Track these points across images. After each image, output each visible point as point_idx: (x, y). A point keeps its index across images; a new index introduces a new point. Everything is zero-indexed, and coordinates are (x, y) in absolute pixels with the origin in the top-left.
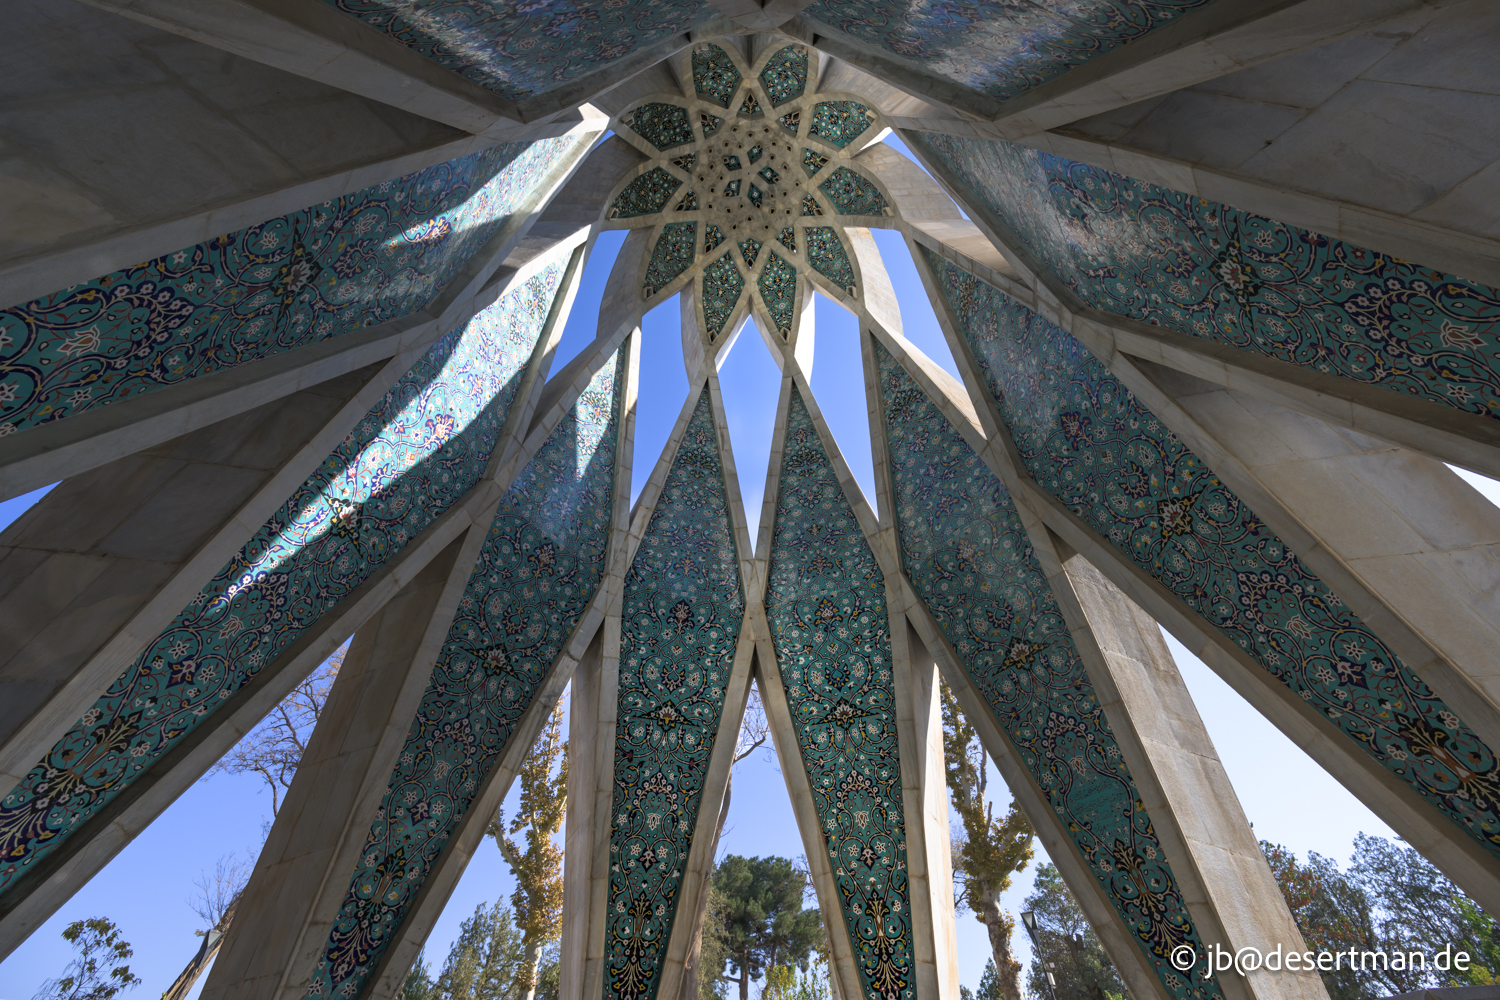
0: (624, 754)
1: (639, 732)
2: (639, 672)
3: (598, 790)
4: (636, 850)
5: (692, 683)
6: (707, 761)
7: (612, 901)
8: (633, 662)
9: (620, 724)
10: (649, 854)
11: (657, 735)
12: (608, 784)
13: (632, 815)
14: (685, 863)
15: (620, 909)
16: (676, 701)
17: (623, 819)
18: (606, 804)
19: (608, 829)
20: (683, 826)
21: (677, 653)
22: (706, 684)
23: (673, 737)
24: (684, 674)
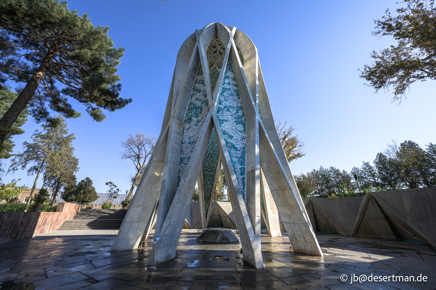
0: (204, 175)
1: (206, 172)
2: (205, 164)
3: (201, 180)
4: (207, 186)
5: (212, 165)
6: (215, 175)
7: (204, 191)
8: (204, 163)
9: (203, 172)
10: (208, 186)
11: (208, 173)
12: (203, 179)
13: (206, 182)
14: (213, 187)
15: (205, 192)
16: (210, 168)
17: (205, 183)
18: (203, 182)
19: (203, 184)
20: (212, 183)
21: (210, 161)
22: (214, 165)
23: (210, 173)
24: (211, 164)
